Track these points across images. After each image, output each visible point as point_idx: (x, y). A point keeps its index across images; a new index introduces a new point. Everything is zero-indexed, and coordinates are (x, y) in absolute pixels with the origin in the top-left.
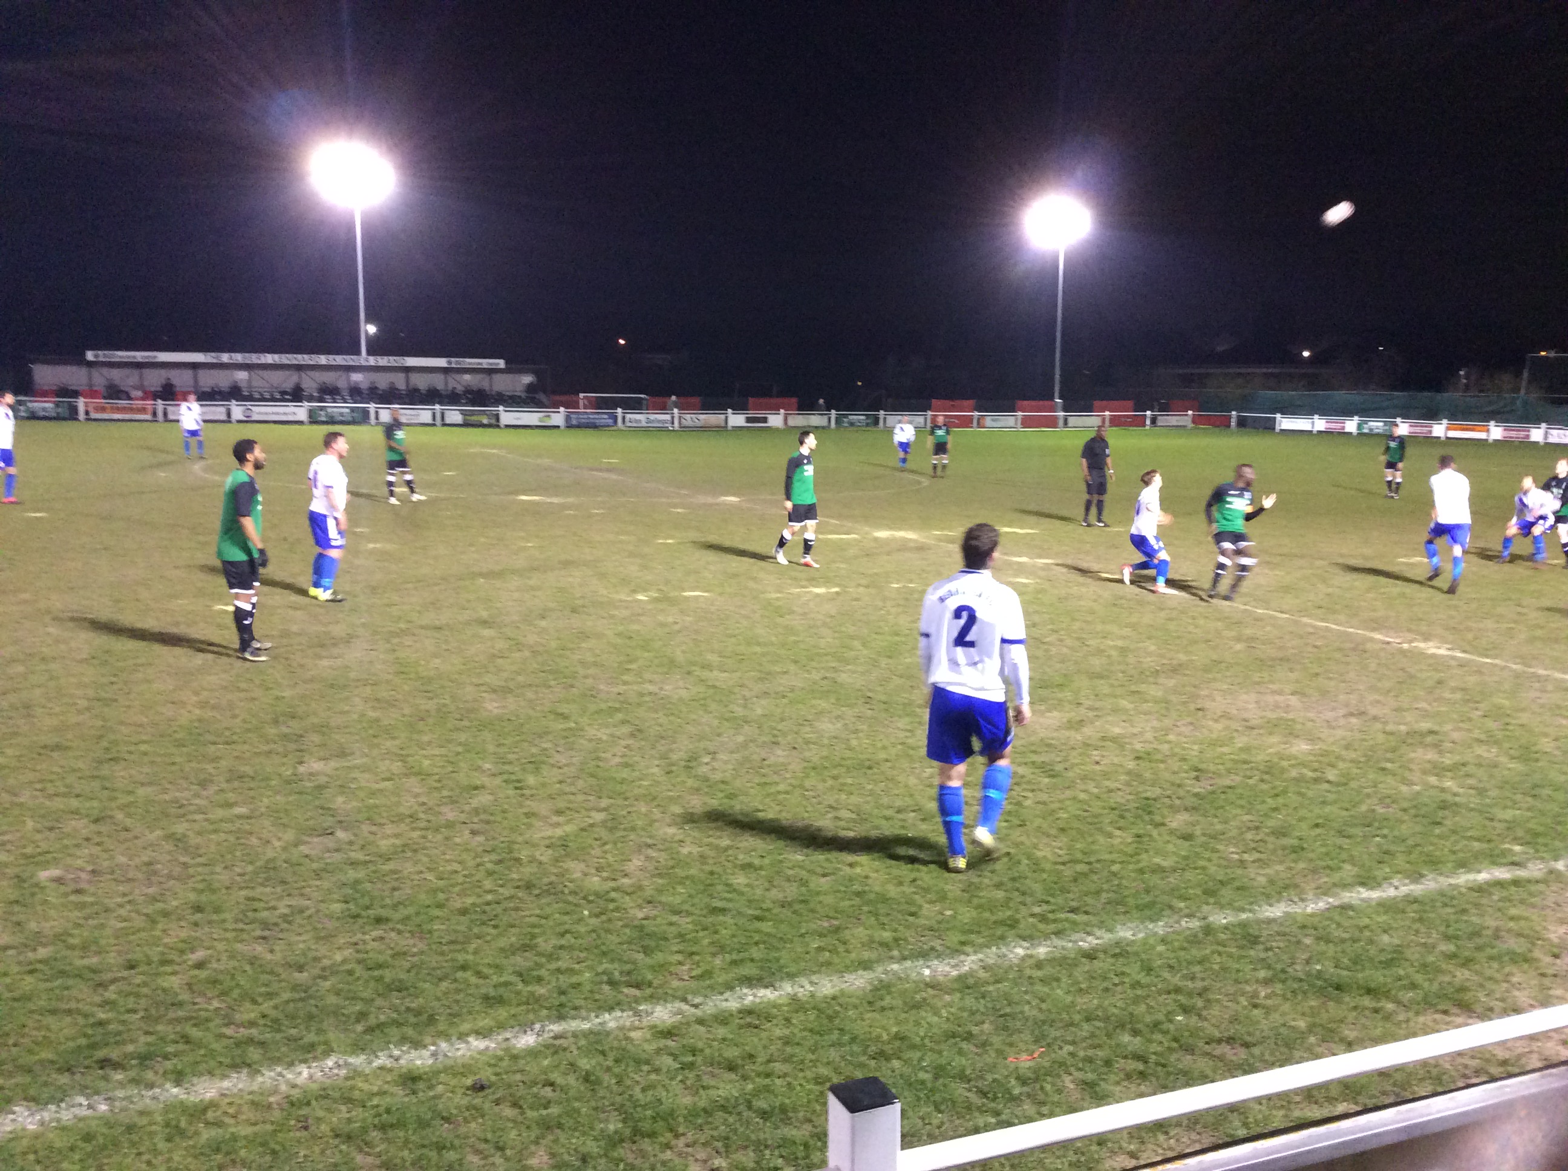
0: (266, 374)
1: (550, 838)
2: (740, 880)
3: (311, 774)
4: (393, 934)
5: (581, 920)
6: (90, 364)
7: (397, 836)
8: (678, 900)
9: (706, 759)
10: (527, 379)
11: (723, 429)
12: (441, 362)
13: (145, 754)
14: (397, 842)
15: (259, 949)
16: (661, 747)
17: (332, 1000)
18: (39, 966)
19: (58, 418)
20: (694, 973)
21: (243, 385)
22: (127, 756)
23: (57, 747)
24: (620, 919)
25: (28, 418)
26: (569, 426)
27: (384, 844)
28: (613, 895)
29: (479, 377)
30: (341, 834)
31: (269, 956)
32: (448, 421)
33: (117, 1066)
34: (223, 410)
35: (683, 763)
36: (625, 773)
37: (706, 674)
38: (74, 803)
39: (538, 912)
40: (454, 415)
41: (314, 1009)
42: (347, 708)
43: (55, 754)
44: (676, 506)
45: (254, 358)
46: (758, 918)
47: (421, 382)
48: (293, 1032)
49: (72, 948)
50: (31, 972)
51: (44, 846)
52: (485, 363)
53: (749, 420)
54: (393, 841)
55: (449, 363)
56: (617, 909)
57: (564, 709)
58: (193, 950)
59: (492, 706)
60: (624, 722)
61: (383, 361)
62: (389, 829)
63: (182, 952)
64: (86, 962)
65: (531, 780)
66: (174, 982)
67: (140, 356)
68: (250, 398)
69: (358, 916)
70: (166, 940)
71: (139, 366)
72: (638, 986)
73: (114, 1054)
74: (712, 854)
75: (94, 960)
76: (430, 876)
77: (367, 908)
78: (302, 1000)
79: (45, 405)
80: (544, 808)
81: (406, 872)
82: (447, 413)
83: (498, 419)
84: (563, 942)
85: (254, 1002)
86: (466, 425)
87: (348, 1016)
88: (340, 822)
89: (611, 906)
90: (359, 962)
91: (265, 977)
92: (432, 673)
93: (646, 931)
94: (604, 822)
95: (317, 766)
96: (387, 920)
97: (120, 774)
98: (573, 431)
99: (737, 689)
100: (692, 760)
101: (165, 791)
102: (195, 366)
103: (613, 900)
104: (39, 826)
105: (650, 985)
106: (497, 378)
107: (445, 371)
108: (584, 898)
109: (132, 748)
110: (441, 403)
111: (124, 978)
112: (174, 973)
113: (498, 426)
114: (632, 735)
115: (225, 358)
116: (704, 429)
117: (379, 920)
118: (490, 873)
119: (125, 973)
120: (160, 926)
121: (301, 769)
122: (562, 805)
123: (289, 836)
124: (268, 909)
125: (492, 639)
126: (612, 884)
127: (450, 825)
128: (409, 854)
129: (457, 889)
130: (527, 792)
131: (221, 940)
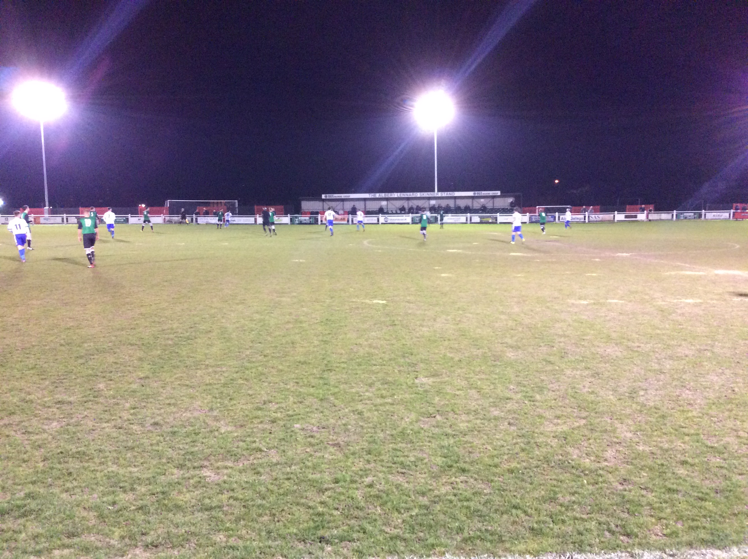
0: (394, 202)
1: (555, 432)
2: (682, 471)
3: (422, 384)
4: (472, 480)
5: (583, 485)
6: (324, 200)
7: (468, 422)
8: (643, 480)
9: (642, 393)
10: (510, 200)
11: (612, 222)
12: (471, 194)
13: (344, 368)
14: (469, 425)
15: (400, 479)
16: (612, 383)
17: (441, 517)
18: (292, 476)
19: (310, 224)
20: (665, 532)
21: (384, 207)
22: (335, 368)
23: (305, 363)
24: (608, 489)
25: (299, 224)
26: (531, 222)
27: (463, 426)
28: (601, 472)
29: (488, 200)
30: (438, 418)
31: (406, 485)
32: (473, 221)
33: (328, 542)
34: (376, 218)
35: (627, 394)
36: (592, 397)
37: (630, 344)
38: (312, 390)
39: (554, 477)
40: (476, 218)
41: (432, 522)
42: (437, 351)
43: (304, 366)
44: (594, 258)
45: (389, 195)
46: (702, 499)
47: (462, 204)
48: (422, 534)
49: (307, 467)
50: (288, 479)
51: (297, 411)
52: (491, 193)
53: (626, 217)
54: (466, 424)
55: (475, 194)
56: (604, 482)
57: (552, 359)
58: (367, 476)
59: (510, 355)
60: (587, 368)
61: (445, 194)
62: (464, 417)
63: (361, 477)
64: (314, 476)
65: (538, 397)
66: (358, 495)
67: (343, 196)
68: (387, 213)
69: (451, 466)
70: (354, 468)
71: (343, 200)
72: (628, 535)
73: (327, 534)
74: (659, 452)
75: (318, 476)
76: (489, 448)
77: (456, 463)
78: (425, 515)
79: (305, 218)
80: (548, 414)
81: (475, 443)
82: (473, 218)
83: (496, 220)
84: (573, 498)
85: (400, 512)
86: (481, 223)
87: (451, 529)
88: (438, 411)
89: (601, 479)
90: (455, 495)
91: (404, 498)
92: (478, 336)
93: (626, 498)
94: (585, 425)
95: (425, 380)
96: (469, 471)
97: (332, 378)
98: (533, 225)
99: (651, 354)
100: (633, 394)
101: (352, 387)
102: (365, 200)
103: (601, 476)
104: (295, 400)
105: (637, 536)
106: (497, 200)
107: (472, 198)
108: (582, 472)
109: (338, 365)
110: (470, 213)
111: (331, 488)
112: (357, 489)
113: (496, 223)
114: (593, 376)
115: (377, 195)
116: (602, 222)
117: (464, 471)
118: (523, 450)
119: (333, 486)
120: (350, 460)
121: (417, 381)
122: (559, 413)
123: (413, 416)
124: (404, 456)
125: (506, 320)
126: (598, 465)
127: (496, 419)
128: (476, 433)
129: (506, 457)
130: (537, 404)
131: (380, 472)
